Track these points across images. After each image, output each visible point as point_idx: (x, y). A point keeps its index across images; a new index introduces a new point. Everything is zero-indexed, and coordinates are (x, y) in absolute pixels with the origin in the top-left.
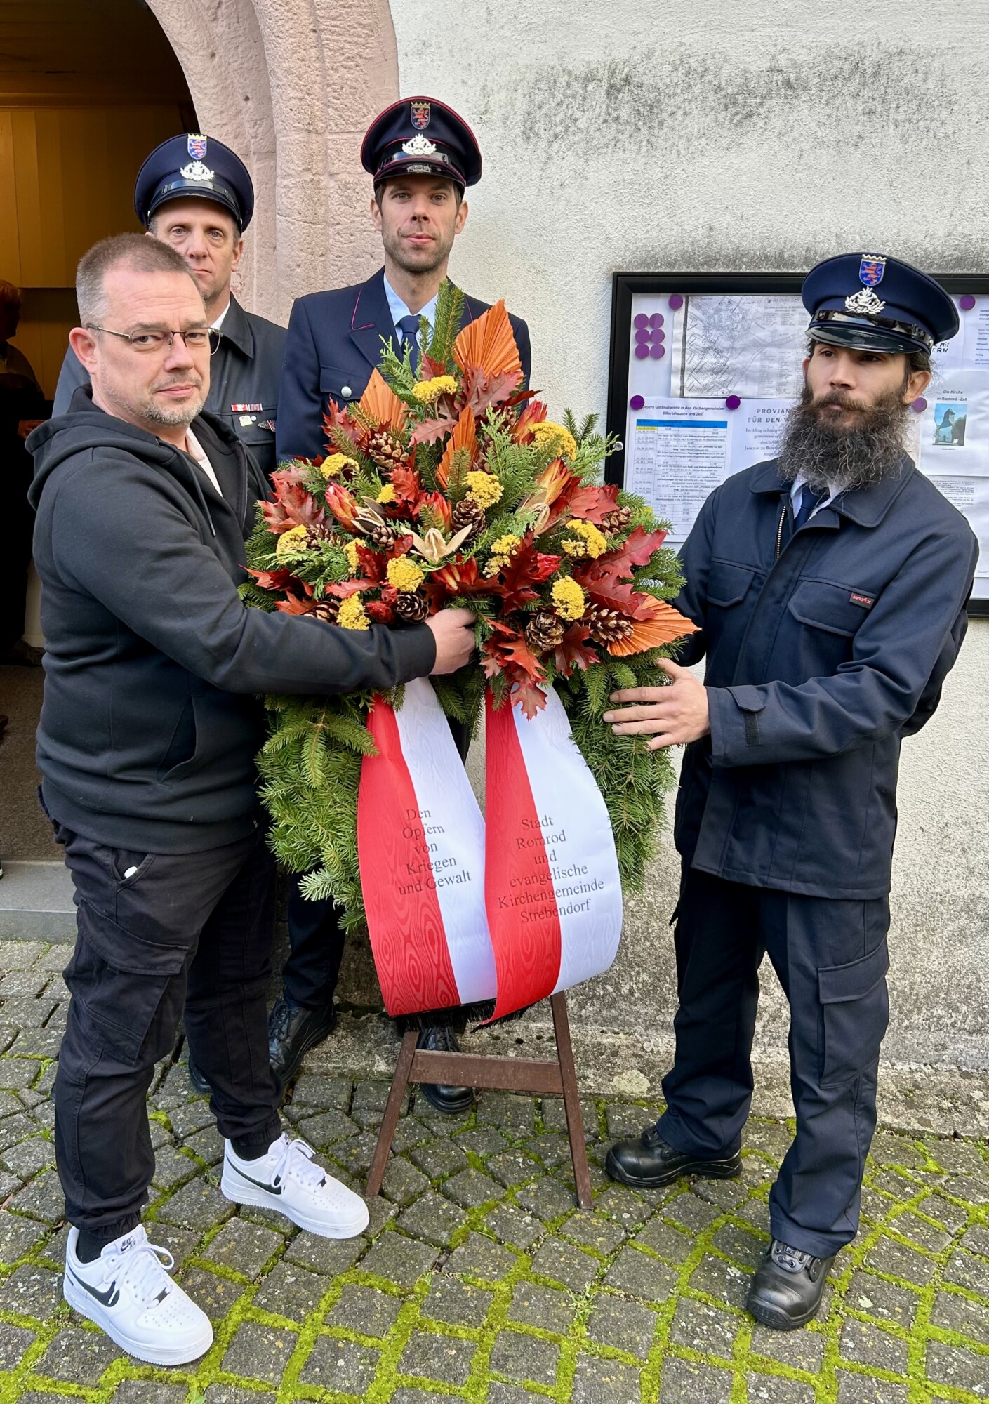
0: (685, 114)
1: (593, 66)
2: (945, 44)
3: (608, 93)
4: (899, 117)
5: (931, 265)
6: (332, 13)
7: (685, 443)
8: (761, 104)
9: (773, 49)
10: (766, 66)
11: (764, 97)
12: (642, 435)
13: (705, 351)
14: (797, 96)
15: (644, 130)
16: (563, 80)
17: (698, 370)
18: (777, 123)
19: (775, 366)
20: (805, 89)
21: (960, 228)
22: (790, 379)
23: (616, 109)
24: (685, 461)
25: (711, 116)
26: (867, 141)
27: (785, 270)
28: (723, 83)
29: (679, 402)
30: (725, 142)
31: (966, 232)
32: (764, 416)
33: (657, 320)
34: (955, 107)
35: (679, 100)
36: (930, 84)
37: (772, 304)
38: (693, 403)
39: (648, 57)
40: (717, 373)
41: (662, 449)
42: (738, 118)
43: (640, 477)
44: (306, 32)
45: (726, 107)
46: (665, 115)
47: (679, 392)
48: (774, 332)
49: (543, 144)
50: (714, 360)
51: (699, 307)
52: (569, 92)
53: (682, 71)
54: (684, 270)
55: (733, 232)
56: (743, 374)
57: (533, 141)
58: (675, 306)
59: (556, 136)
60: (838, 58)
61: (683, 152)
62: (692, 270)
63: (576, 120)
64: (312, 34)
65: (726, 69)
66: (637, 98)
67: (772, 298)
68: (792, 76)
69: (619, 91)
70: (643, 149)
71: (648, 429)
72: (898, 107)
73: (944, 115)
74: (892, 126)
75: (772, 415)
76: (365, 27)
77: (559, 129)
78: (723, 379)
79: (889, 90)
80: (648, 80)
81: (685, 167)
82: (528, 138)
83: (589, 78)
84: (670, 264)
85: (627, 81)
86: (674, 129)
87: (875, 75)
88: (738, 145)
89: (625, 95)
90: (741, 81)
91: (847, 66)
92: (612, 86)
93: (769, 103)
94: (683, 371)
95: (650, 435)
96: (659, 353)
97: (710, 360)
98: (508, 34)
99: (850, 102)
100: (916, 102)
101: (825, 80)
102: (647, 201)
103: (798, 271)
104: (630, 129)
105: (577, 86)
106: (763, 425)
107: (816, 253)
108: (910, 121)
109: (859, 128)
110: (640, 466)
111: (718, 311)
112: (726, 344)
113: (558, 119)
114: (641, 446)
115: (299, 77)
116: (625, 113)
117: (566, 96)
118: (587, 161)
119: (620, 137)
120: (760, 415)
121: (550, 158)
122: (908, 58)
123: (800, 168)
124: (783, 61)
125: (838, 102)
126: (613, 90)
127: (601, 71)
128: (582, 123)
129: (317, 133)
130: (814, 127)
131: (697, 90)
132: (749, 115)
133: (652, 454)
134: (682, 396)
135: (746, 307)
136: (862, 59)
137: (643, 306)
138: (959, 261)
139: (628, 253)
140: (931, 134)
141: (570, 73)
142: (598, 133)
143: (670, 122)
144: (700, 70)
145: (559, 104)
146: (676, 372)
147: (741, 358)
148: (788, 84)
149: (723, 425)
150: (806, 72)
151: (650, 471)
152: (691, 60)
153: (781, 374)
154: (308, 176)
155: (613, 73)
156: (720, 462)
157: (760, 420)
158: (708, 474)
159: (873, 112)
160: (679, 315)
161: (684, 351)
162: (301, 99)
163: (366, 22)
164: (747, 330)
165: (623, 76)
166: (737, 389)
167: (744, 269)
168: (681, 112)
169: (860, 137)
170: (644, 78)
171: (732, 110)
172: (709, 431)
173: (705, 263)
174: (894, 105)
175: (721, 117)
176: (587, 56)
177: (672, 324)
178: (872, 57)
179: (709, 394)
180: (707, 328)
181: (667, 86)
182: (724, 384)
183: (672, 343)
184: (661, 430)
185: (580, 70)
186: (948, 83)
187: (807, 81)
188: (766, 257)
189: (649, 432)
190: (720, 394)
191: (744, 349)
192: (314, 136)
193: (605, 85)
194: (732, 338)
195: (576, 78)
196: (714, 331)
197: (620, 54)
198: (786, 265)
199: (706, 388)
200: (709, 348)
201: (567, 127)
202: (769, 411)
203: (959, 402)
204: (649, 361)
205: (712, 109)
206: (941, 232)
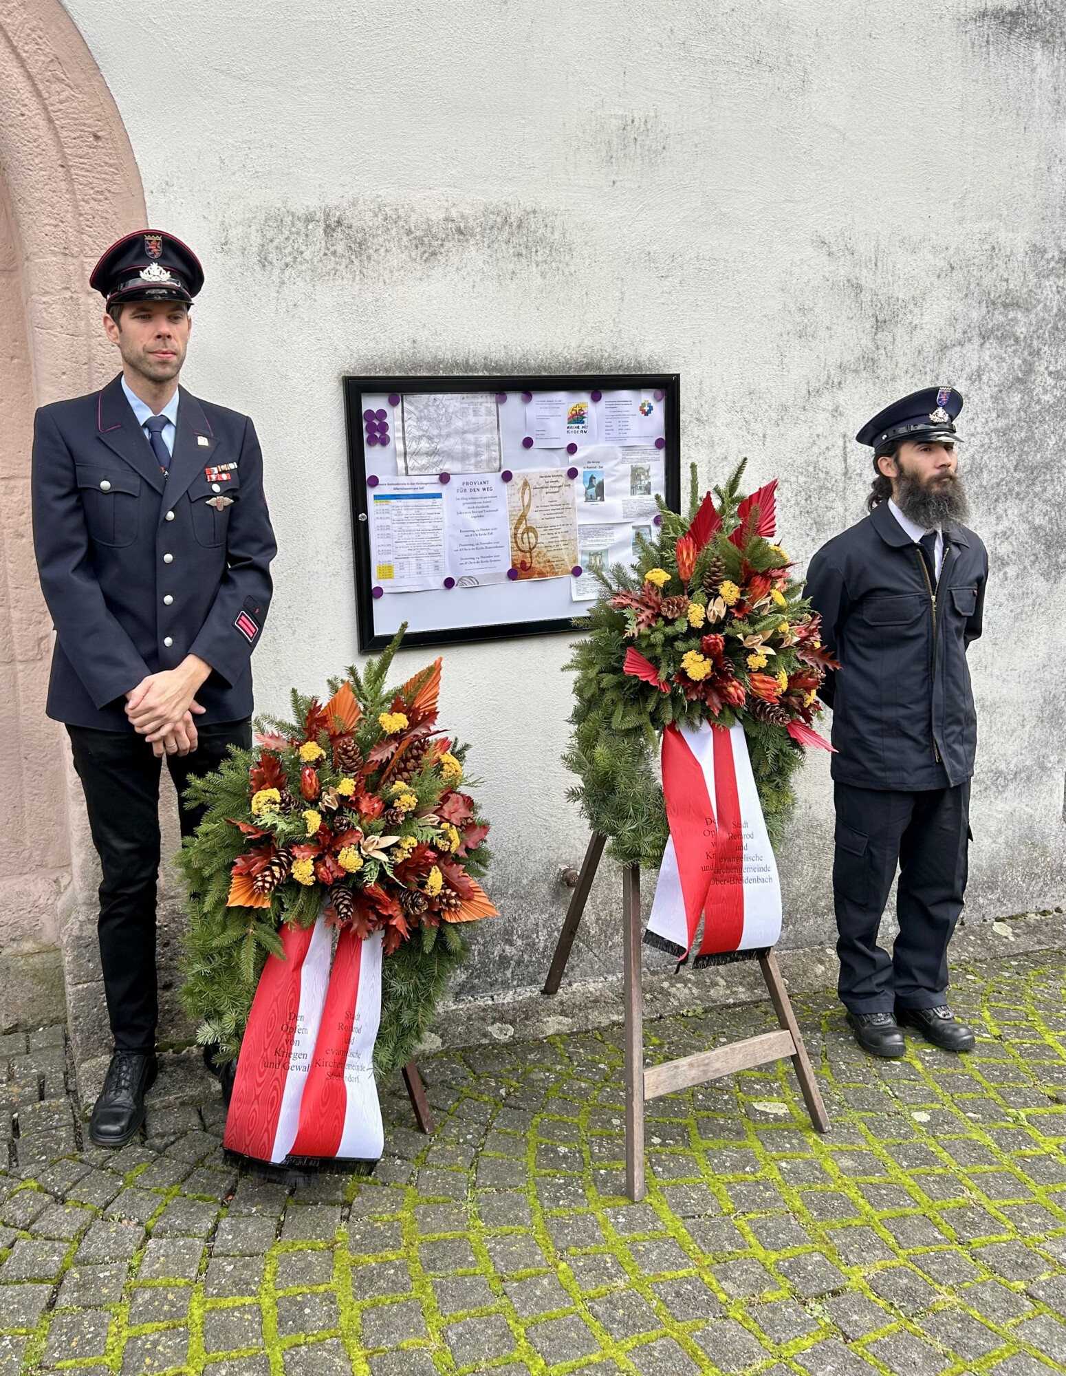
0: (387, 251)
1: (311, 210)
2: (563, 208)
3: (325, 231)
4: (539, 259)
5: (570, 368)
6: (80, 152)
7: (413, 512)
8: (442, 245)
9: (446, 204)
10: (442, 216)
11: (443, 240)
12: (379, 508)
13: (420, 438)
14: (467, 241)
15: (356, 262)
16: (288, 219)
17: (416, 453)
18: (454, 259)
19: (472, 449)
20: (472, 235)
21: (586, 341)
22: (483, 458)
23: (332, 245)
24: (414, 526)
25: (406, 252)
26: (518, 276)
27: (471, 374)
28: (413, 228)
29: (404, 479)
30: (419, 274)
31: (590, 344)
32: (468, 488)
33: (382, 414)
34: (574, 253)
35: (381, 240)
36: (557, 236)
37: (464, 401)
38: (416, 479)
39: (354, 205)
40: (431, 455)
41: (396, 518)
42: (426, 255)
43: (381, 542)
44: (55, 166)
45: (417, 247)
46: (371, 251)
47: (404, 472)
48: (468, 423)
49: (277, 271)
50: (428, 445)
51: (411, 403)
52: (294, 230)
53: (381, 217)
54: (397, 374)
55: (431, 344)
56: (450, 455)
57: (268, 268)
58: (393, 403)
59: (287, 265)
60: (493, 213)
61: (388, 281)
62: (403, 374)
63: (302, 253)
64: (60, 169)
65: (414, 217)
66: (348, 237)
67: (465, 395)
68: (462, 225)
69: (334, 230)
70: (358, 278)
71: (384, 502)
72: (537, 252)
73: (567, 258)
74: (534, 265)
75: (473, 486)
76: (111, 166)
77: (289, 259)
78: (435, 460)
79: (530, 239)
80: (355, 223)
81: (390, 292)
82: (264, 266)
83: (309, 219)
84: (386, 370)
85: (339, 223)
86: (379, 263)
87: (519, 227)
88: (428, 276)
89: (338, 234)
90: (424, 227)
91: (499, 220)
92: (328, 226)
93: (448, 245)
94: (405, 454)
95: (385, 507)
96: (384, 442)
97: (424, 445)
98: (239, 180)
99: (504, 247)
100: (548, 248)
101: (485, 229)
102: (364, 319)
103: (481, 374)
104: (345, 262)
105: (300, 225)
106: (468, 495)
107: (491, 361)
108: (545, 262)
109: (511, 266)
110: (380, 532)
111: (426, 406)
112: (435, 432)
113: (287, 251)
114: (379, 516)
115: (52, 206)
116: (340, 248)
117: (291, 233)
118: (314, 286)
119: (338, 267)
120: (465, 487)
121: (283, 283)
122: (540, 216)
123: (474, 295)
124: (454, 213)
125: (496, 246)
126: (329, 230)
127: (318, 214)
128: (307, 255)
129: (72, 256)
130: (480, 263)
131: (394, 232)
132: (434, 254)
133: (388, 522)
134: (407, 474)
135: (447, 403)
136: (509, 214)
137: (371, 404)
138: (588, 366)
139: (354, 360)
140: (560, 272)
141: (293, 215)
142: (320, 264)
143: (375, 256)
144: (394, 217)
145: (287, 239)
146: (400, 455)
147: (447, 443)
148: (460, 231)
149: (439, 496)
150: (471, 223)
151: (388, 536)
152: (387, 209)
153: (477, 454)
154: (68, 294)
155: (327, 216)
156: (439, 525)
157: (465, 490)
158: (432, 535)
159: (520, 255)
160: (398, 409)
161: (404, 438)
162: (56, 226)
163: (111, 162)
164: (449, 421)
165: (336, 219)
166: (447, 467)
167: (441, 374)
168: (383, 250)
169: (513, 273)
170: (352, 221)
171: (421, 249)
172: (429, 501)
173: (413, 368)
174: (534, 250)
175: (413, 255)
176: (306, 201)
177: (393, 417)
178: (516, 214)
179: (426, 472)
180: (419, 419)
181: (371, 229)
182: (436, 464)
183: (394, 432)
184: (394, 502)
185: (301, 212)
186: (568, 235)
187: (473, 229)
188: (457, 363)
189: (384, 505)
190: (434, 472)
191: (448, 436)
192: (70, 259)
193: (322, 225)
194: (440, 428)
195: (299, 219)
196: (425, 423)
197: (332, 201)
198: (471, 370)
199: (424, 467)
200: (423, 436)
201: (295, 258)
202: (471, 483)
203: (597, 469)
204: (378, 447)
205: (406, 247)
206: (574, 344)
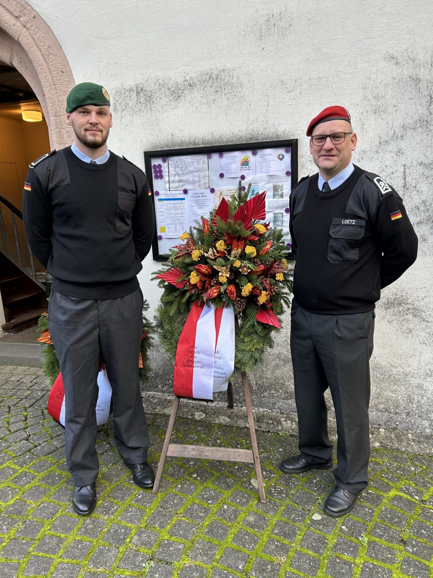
0: (160, 98)
1: (131, 86)
2: (237, 66)
3: (136, 94)
4: (226, 92)
5: (242, 141)
6: (58, 79)
7: (173, 206)
8: (183, 92)
9: (184, 74)
10: (182, 80)
11: (183, 90)
12: (160, 204)
13: (175, 175)
14: (193, 89)
15: (148, 105)
16: (123, 92)
17: (173, 182)
18: (188, 98)
19: (197, 179)
20: (195, 86)
21: (250, 127)
22: (202, 182)
23: (139, 99)
24: (173, 212)
25: (168, 98)
26: (217, 101)
27: (197, 147)
28: (170, 87)
29: (169, 192)
30: (173, 107)
31: (252, 129)
32: (195, 195)
33: (160, 166)
34: (243, 87)
35: (158, 94)
36: (234, 80)
37: (193, 158)
38: (173, 192)
39: (147, 81)
40: (180, 182)
41: (166, 208)
42: (176, 98)
43: (161, 217)
44: (52, 85)
45: (172, 95)
46: (154, 99)
47: (168, 189)
48: (195, 167)
49: (120, 113)
50: (178, 178)
51: (171, 161)
52: (125, 95)
53: (158, 84)
54: (166, 149)
55: (179, 136)
56: (187, 182)
57: (117, 112)
58: (164, 161)
59: (123, 110)
60: (205, 74)
61: (161, 111)
62: (168, 149)
63: (128, 104)
65: (171, 82)
66: (145, 95)
67: (192, 156)
68: (191, 82)
69: (140, 93)
70: (149, 111)
71: (161, 202)
72: (225, 89)
73: (240, 90)
74: (224, 95)
75: (197, 195)
76: (67, 81)
77: (124, 107)
78: (182, 184)
79: (222, 83)
80: (148, 89)
81: (162, 116)
82: (115, 111)
83: (131, 90)
84: (162, 148)
85: (142, 90)
86: (157, 104)
87: (217, 79)
88: (177, 107)
89: (141, 95)
90: (175, 86)
91: (207, 77)
92: (137, 92)
93: (185, 92)
94: (169, 182)
95: (162, 204)
96: (161, 177)
97: (177, 178)
98: (106, 79)
99: (210, 89)
100: (230, 86)
101: (201, 82)
102: (152, 128)
103: (201, 146)
104: (144, 105)
105: (127, 93)
106: (196, 199)
107: (205, 140)
108: (229, 93)
109: (213, 97)
110: (160, 214)
111: (177, 162)
112: (181, 172)
113: (123, 104)
114: (160, 207)
115: (51, 99)
116: (142, 100)
117: (125, 97)
118: (133, 117)
119: (142, 108)
121: (122, 117)
122: (226, 72)
123: (197, 112)
124: (188, 77)
125: (206, 89)
126: (138, 93)
127: (134, 87)
128: (130, 105)
129: (58, 116)
130: (199, 98)
131: (163, 90)
132: (179, 97)
133: (163, 210)
134: (170, 190)
135: (185, 160)
136: (212, 74)
137: (155, 162)
138: (251, 138)
139: (149, 145)
140: (237, 97)
141: (125, 89)
142: (135, 108)
143: (156, 101)
144: (163, 83)
145: (123, 99)
146: (167, 183)
147: (186, 177)
148: (190, 85)
149: (184, 199)
150: (195, 80)
151: (163, 215)
152: (160, 81)
153: (199, 181)
154: (57, 130)
155: (137, 87)
156: (184, 211)
157: (194, 197)
158: (181, 215)
159: (217, 91)
160: (166, 164)
161: (169, 176)
162: (53, 106)
163: (67, 80)
164: (186, 167)
165: (141, 88)
166: (187, 187)
167: (184, 147)
169: (214, 100)
171: (174, 95)
172: (179, 201)
173: (172, 146)
174: (223, 88)
175: (171, 98)
176: (130, 83)
177: (165, 167)
178: (215, 72)
179: (178, 189)
180: (175, 168)
181: (154, 90)
182: (182, 186)
183: (165, 174)
184: (165, 202)
185: (128, 88)
186: (240, 78)
187: (196, 83)
188: (191, 143)
190: (181, 189)
191: (186, 174)
193: (135, 92)
194: (182, 170)
195: (127, 91)
196: (177, 169)
197: (139, 81)
198: (197, 145)
199: (176, 187)
201: (126, 106)
203: (256, 187)
204: (159, 180)
205: (168, 96)
206: (244, 129)
